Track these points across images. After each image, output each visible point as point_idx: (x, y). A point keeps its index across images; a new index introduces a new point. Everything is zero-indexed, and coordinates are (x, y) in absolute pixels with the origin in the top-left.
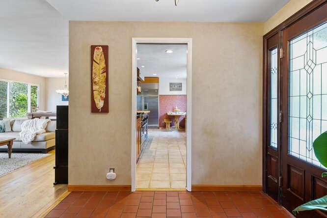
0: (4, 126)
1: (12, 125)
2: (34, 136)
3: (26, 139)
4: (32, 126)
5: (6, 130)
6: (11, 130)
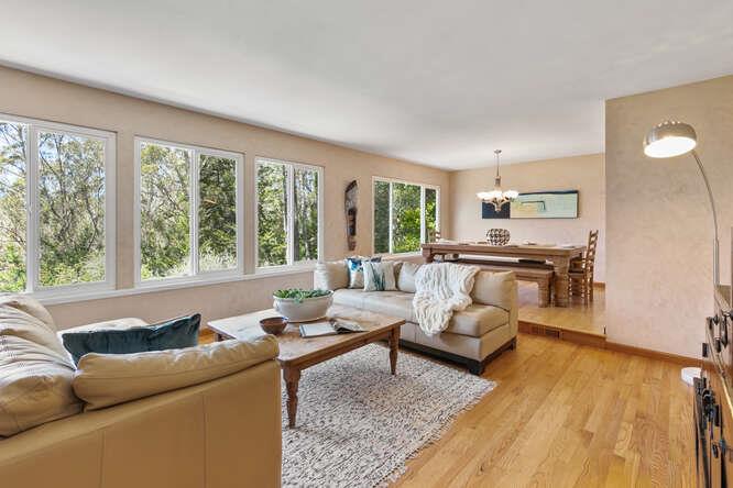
0: (383, 277)
1: (397, 274)
2: (446, 319)
3: (429, 321)
4: (439, 283)
5: (387, 287)
6: (397, 286)
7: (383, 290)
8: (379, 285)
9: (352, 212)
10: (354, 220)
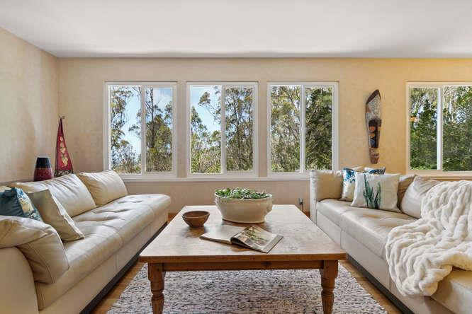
6: (399, 205)
7: (377, 208)
8: (372, 201)
9: (375, 124)
10: (376, 132)
